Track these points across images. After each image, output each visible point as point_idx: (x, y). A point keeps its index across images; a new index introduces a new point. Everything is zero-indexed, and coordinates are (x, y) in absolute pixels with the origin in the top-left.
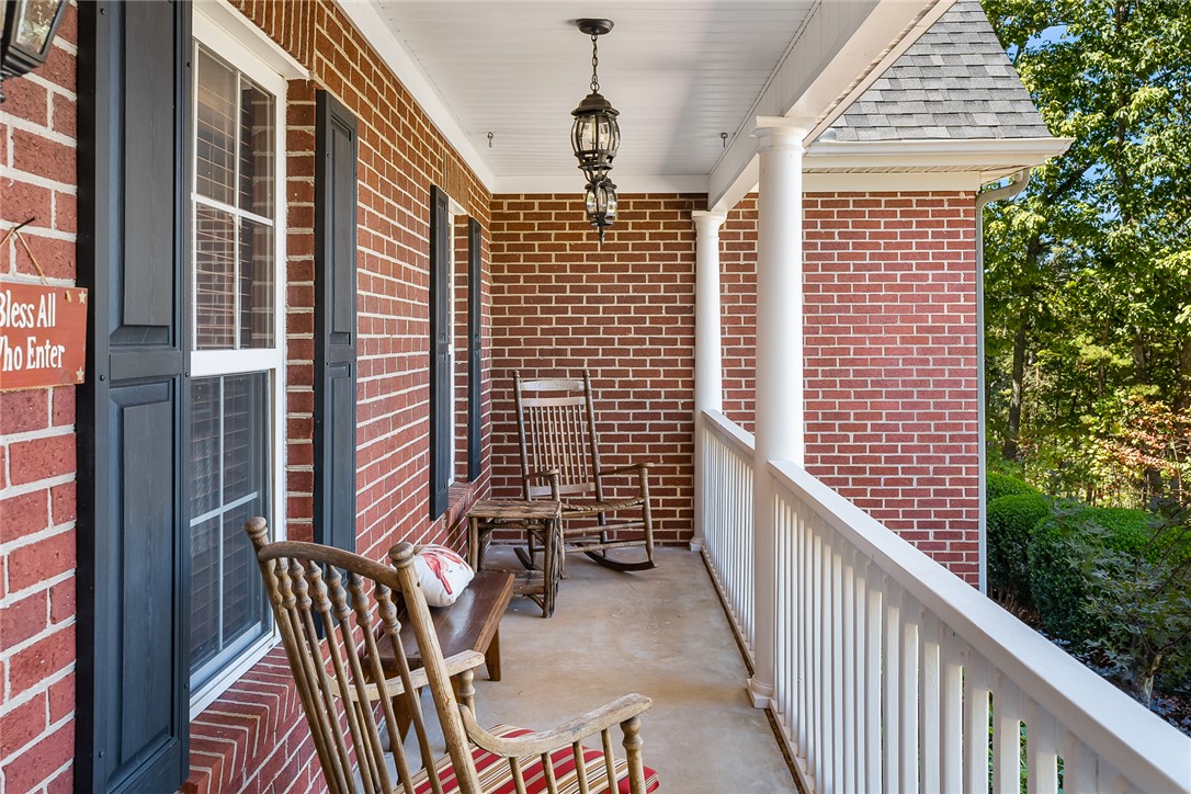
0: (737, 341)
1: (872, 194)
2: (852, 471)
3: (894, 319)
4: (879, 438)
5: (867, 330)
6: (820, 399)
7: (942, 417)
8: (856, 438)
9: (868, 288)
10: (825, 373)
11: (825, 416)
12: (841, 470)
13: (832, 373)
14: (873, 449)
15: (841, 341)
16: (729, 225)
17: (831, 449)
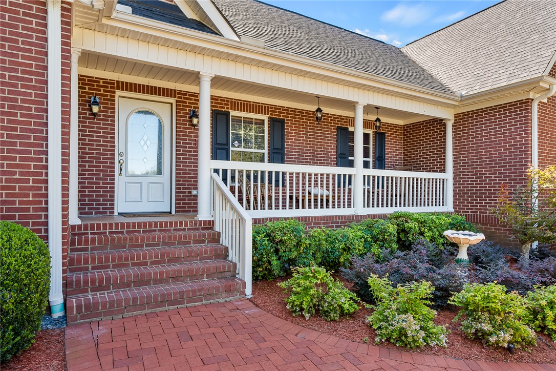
0: (457, 155)
1: (494, 106)
2: (488, 190)
3: (501, 144)
4: (496, 180)
5: (493, 148)
6: (479, 169)
7: (516, 173)
8: (489, 180)
9: (493, 135)
10: (480, 162)
11: (480, 174)
12: (484, 190)
13: (482, 162)
14: (494, 184)
15: (485, 152)
16: (455, 123)
17: (482, 184)
